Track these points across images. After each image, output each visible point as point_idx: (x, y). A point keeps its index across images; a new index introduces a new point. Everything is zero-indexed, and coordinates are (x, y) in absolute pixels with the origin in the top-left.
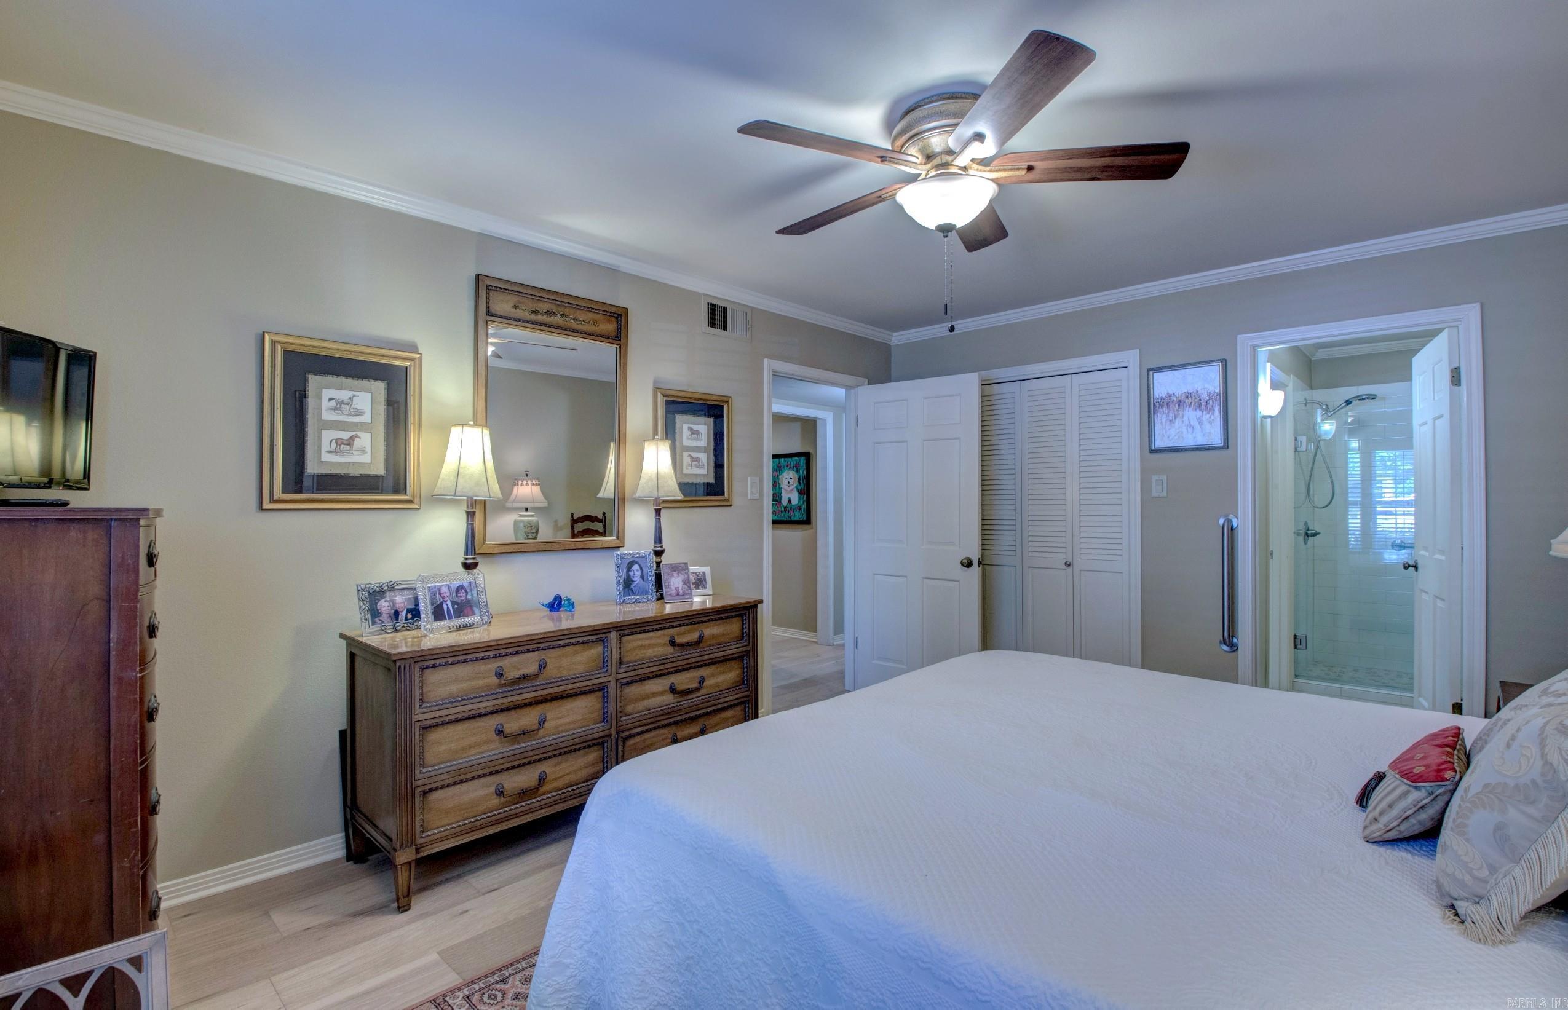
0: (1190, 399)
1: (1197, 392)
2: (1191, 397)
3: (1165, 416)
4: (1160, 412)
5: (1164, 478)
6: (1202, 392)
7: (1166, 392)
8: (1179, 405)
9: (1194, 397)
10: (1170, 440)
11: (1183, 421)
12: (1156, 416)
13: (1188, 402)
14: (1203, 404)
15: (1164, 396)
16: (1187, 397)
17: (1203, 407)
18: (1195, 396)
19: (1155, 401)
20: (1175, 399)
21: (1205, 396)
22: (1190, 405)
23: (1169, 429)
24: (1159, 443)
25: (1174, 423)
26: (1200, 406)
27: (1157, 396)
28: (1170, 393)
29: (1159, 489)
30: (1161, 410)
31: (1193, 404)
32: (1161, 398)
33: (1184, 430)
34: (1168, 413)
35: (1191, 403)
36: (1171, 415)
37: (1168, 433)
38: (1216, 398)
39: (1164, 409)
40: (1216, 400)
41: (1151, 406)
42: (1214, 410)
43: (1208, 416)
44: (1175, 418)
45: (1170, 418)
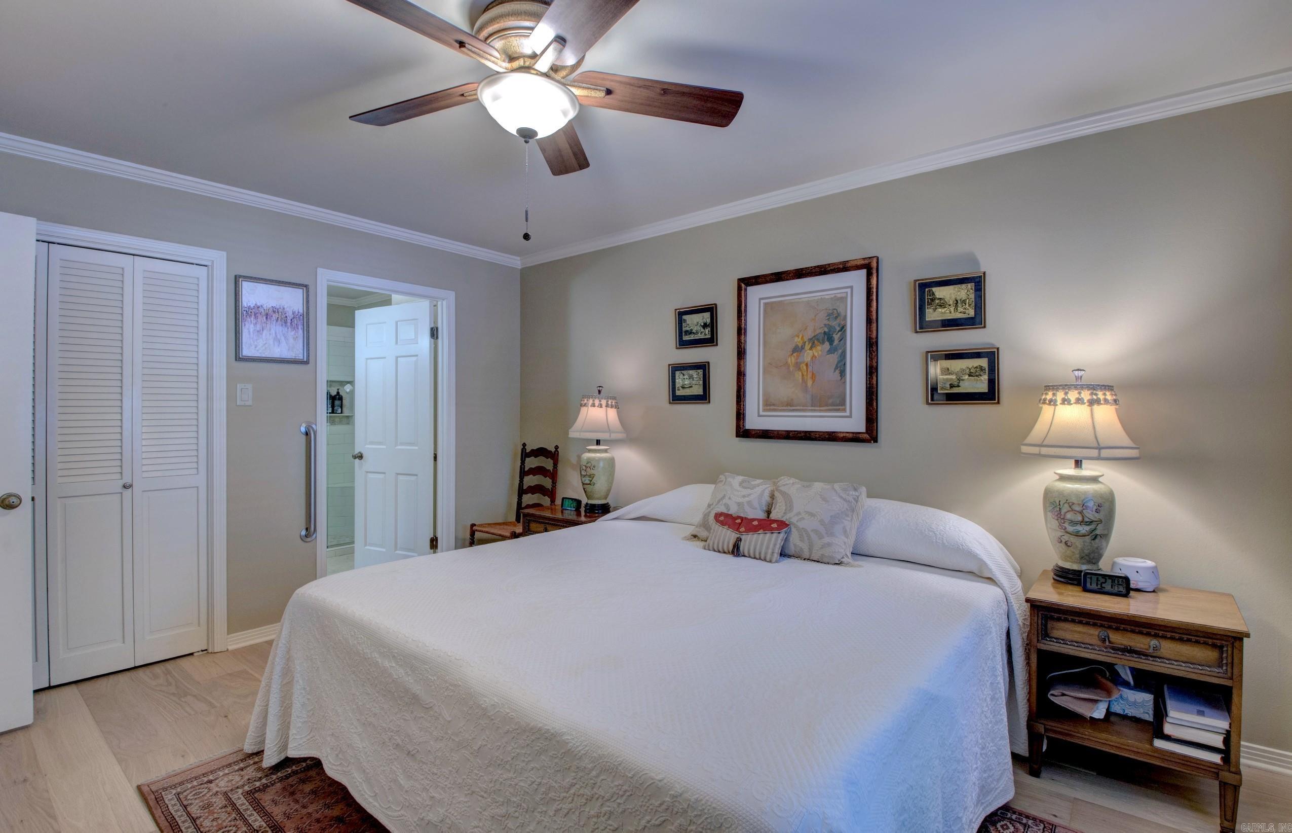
0: (277, 314)
1: (284, 309)
2: (278, 312)
3: (252, 326)
4: (248, 321)
5: (250, 386)
6: (288, 309)
7: (255, 303)
8: (267, 318)
9: (280, 314)
10: (258, 351)
11: (270, 334)
12: (243, 325)
13: (275, 316)
14: (289, 321)
15: (252, 306)
16: (274, 312)
17: (289, 324)
18: (281, 312)
19: (243, 310)
20: (263, 311)
21: (290, 315)
22: (277, 320)
23: (257, 340)
24: (246, 352)
25: (262, 334)
26: (286, 322)
27: (245, 304)
28: (259, 304)
29: (246, 395)
30: (249, 320)
31: (279, 319)
32: (249, 307)
33: (271, 342)
34: (256, 323)
35: (278, 318)
36: (258, 327)
37: (256, 343)
38: (299, 318)
39: (252, 319)
40: (300, 320)
41: (238, 314)
42: (298, 328)
43: (293, 333)
44: (263, 330)
45: (258, 329)
